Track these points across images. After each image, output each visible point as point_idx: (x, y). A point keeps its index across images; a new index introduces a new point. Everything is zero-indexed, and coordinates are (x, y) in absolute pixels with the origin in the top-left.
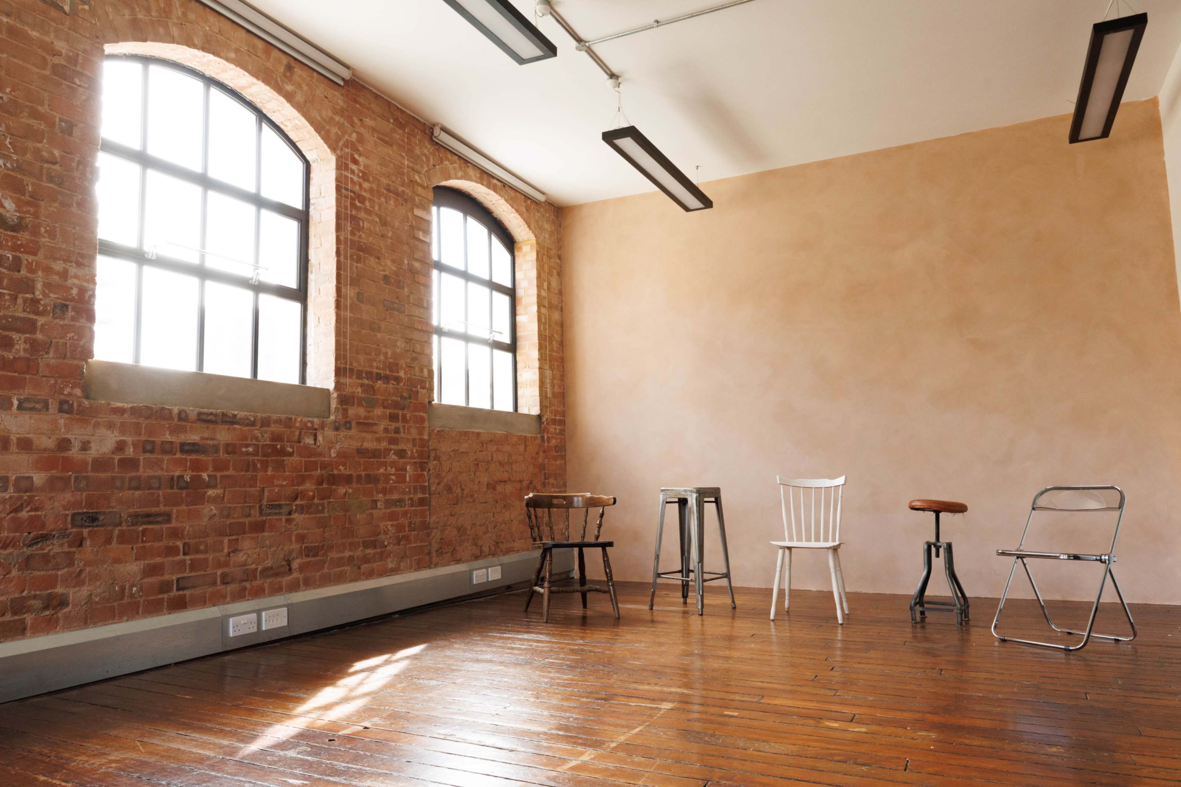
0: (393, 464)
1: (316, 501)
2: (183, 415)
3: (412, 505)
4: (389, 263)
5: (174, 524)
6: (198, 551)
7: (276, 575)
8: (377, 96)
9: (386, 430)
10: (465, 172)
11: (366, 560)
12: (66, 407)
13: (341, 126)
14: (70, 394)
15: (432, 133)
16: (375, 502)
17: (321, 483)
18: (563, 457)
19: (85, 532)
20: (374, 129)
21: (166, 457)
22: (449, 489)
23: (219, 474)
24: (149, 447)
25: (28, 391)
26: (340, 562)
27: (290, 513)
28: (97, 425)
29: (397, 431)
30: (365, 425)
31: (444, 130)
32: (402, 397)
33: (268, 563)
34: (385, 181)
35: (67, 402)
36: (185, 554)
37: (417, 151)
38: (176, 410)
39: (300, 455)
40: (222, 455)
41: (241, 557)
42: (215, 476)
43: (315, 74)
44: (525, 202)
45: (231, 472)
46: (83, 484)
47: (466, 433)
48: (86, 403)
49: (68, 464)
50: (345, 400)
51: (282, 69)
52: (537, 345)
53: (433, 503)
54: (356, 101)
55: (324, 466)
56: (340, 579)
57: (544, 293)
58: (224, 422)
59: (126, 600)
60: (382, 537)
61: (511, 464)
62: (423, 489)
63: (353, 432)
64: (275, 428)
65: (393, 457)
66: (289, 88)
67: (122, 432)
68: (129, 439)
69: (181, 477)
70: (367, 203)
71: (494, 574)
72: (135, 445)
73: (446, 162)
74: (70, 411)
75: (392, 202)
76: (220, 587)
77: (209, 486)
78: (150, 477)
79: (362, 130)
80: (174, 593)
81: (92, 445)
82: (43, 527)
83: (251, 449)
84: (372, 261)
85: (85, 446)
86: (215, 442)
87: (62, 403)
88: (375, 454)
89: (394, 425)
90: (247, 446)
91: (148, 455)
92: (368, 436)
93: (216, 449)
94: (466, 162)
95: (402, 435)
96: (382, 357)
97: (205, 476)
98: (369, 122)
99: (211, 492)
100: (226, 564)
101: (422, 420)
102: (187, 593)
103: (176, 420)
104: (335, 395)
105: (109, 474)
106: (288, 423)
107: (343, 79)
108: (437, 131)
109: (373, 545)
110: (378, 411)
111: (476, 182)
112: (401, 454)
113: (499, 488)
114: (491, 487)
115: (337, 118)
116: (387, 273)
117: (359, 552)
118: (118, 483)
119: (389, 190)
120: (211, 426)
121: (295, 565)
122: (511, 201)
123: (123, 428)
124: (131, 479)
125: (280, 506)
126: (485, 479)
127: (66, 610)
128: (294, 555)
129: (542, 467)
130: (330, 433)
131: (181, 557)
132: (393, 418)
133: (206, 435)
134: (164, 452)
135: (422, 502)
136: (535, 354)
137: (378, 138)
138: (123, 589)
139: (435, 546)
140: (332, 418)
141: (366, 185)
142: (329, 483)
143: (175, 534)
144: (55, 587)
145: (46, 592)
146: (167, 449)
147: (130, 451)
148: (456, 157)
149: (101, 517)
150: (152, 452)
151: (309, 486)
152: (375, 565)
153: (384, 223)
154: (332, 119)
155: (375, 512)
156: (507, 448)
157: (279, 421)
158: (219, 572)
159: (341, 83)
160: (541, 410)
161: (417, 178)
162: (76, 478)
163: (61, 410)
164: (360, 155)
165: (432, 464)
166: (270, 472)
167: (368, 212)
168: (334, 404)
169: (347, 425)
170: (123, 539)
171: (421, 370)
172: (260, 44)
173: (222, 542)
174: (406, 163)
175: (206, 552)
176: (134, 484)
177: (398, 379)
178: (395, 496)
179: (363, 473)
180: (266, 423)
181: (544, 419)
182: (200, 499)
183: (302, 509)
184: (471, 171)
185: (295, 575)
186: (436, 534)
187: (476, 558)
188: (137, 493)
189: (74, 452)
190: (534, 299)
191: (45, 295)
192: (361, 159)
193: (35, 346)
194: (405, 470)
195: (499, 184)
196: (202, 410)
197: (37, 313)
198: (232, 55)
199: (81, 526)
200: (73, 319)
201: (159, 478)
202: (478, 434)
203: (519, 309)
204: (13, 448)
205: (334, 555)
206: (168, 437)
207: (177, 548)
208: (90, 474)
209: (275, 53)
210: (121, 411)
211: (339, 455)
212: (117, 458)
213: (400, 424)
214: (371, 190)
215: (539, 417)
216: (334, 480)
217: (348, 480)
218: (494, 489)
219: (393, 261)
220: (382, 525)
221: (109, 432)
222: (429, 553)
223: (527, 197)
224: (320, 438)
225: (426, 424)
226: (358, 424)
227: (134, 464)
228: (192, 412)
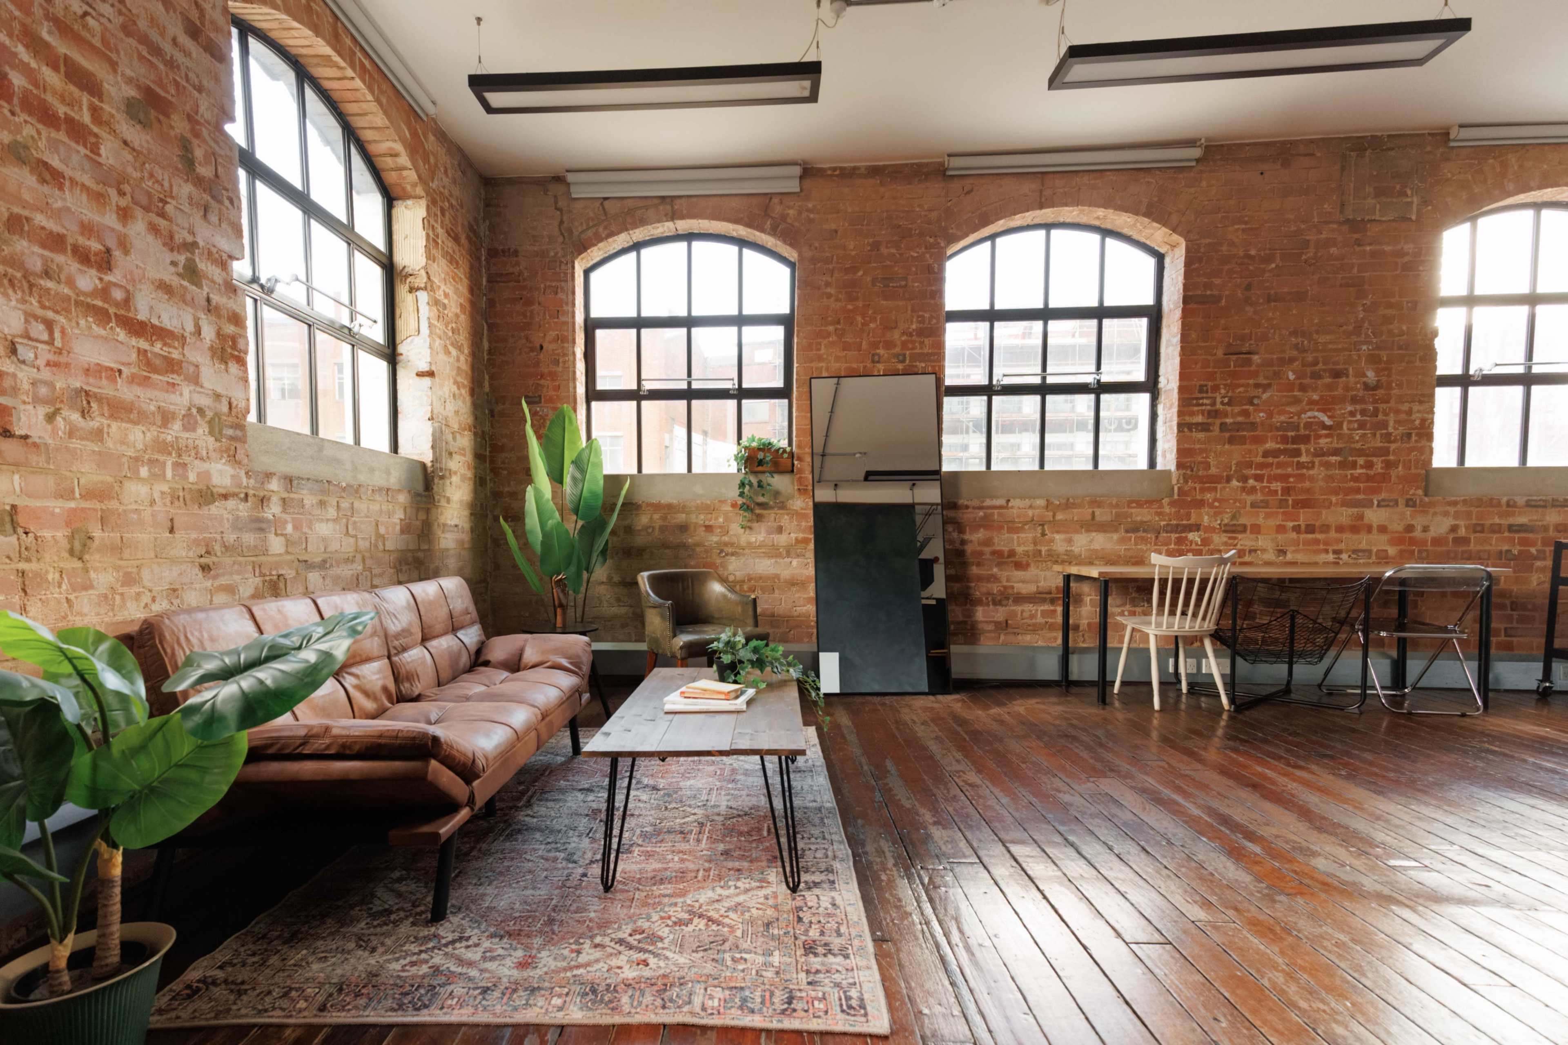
2: (1511, 503)
5: (1502, 587)
6: (1525, 609)
12: (1411, 503)
14: (1414, 494)
21: (1495, 536)
23: (1548, 549)
24: (1479, 528)
25: (1383, 495)
28: (1435, 514)
35: (1411, 499)
36: (1512, 610)
38: (1504, 500)
42: (1544, 552)
46: (1424, 554)
48: (1426, 499)
49: (1413, 541)
58: (1553, 506)
67: (1456, 517)
68: (1462, 523)
69: (1508, 551)
72: (1467, 528)
74: (1414, 506)
77: (1536, 558)
78: (1480, 551)
80: (1502, 638)
81: (1432, 528)
85: (1425, 529)
86: (1545, 523)
87: (1408, 501)
91: (1478, 535)
93: (1545, 528)
97: (1533, 550)
99: (1538, 564)
102: (1515, 640)
103: (1504, 508)
105: (1444, 548)
118: (1452, 555)
120: (1540, 510)
123: (1456, 516)
124: (1463, 552)
131: (1509, 612)
133: (1535, 518)
134: (1493, 531)
143: (1503, 595)
146: (1496, 529)
147: (1462, 532)
150: (1482, 532)
162: (1419, 551)
163: (1407, 505)
175: (1533, 610)
176: (1466, 555)
182: (1528, 569)
189: (1418, 534)
191: (1395, 429)
193: (1388, 465)
196: (1531, 498)
197: (1390, 442)
200: (1415, 442)
201: (1489, 552)
204: (1375, 531)
206: (1497, 520)
207: (1505, 605)
208: (1430, 546)
210: (1455, 503)
212: (1451, 536)
221: (1445, 519)
227: (1465, 541)
228: (1521, 500)
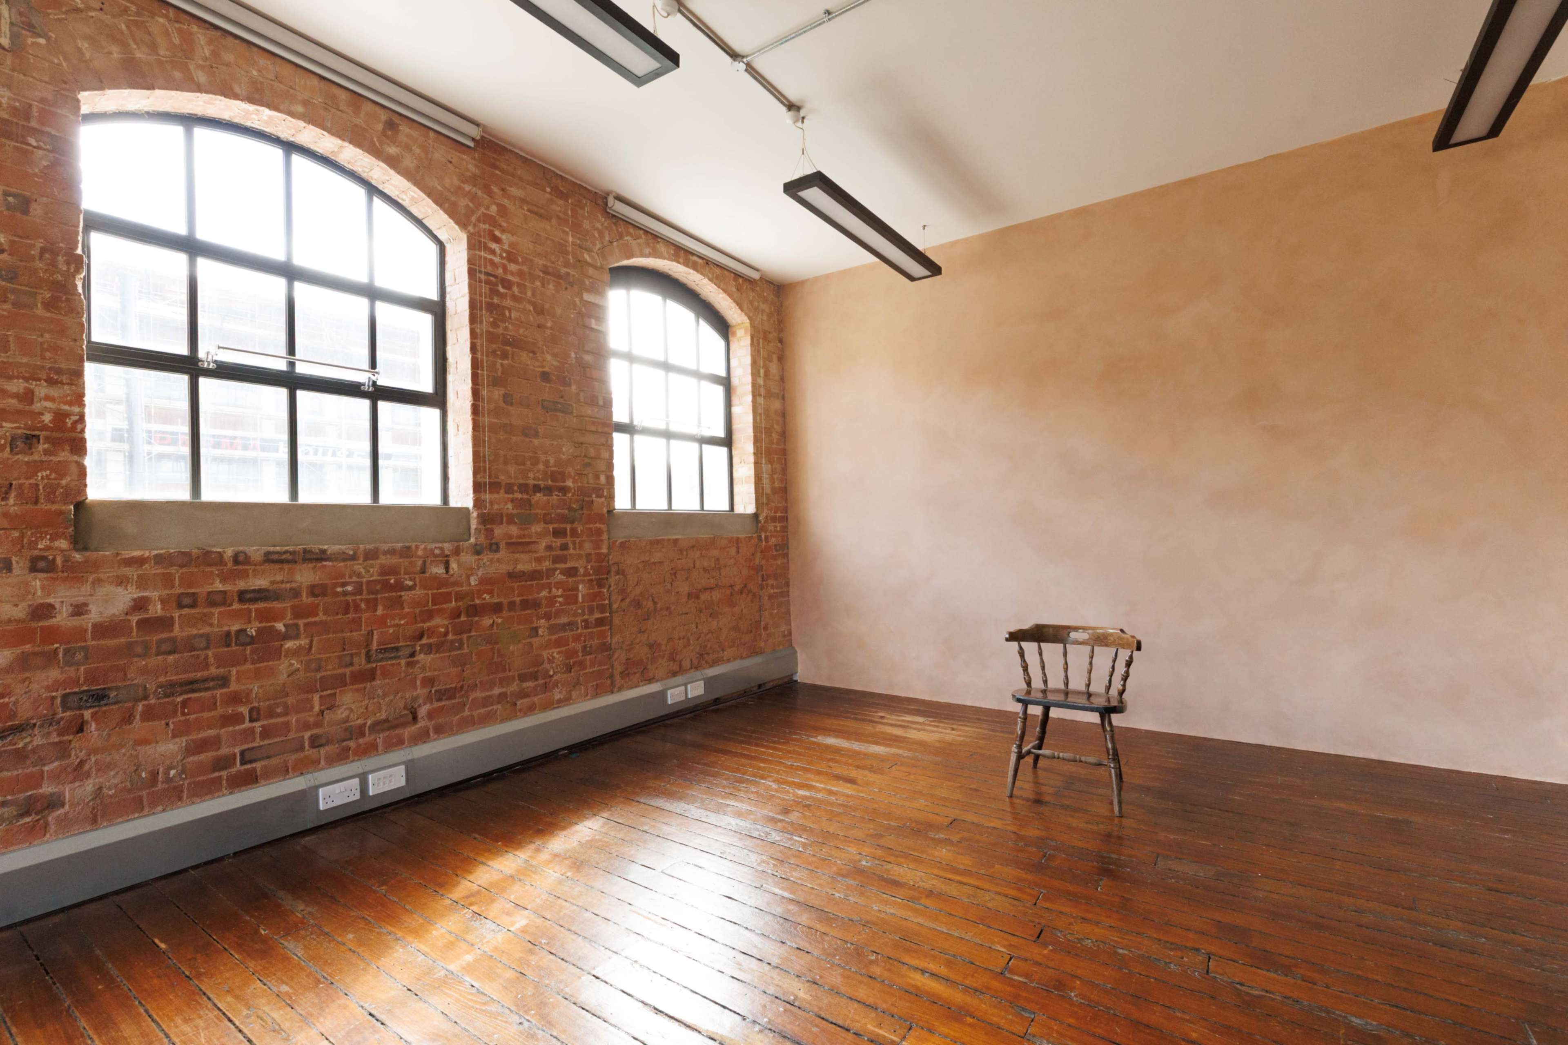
0: (558, 585)
1: (450, 637)
2: (241, 558)
3: (586, 627)
4: (549, 357)
5: (234, 686)
6: (271, 714)
7: (395, 727)
8: (525, 160)
9: (549, 548)
10: (654, 249)
11: (523, 694)
12: (42, 564)
13: (473, 197)
14: (48, 548)
15: (606, 204)
16: (536, 629)
17: (459, 616)
18: (786, 556)
19: (87, 714)
20: (523, 201)
21: (216, 611)
22: (638, 604)
23: (301, 622)
24: (187, 601)
26: (486, 701)
27: (412, 655)
28: (98, 582)
29: (564, 547)
30: (518, 545)
31: (620, 199)
32: (570, 509)
33: (383, 715)
34: (541, 262)
35: (44, 558)
36: (252, 720)
37: (586, 225)
38: (229, 552)
39: (425, 588)
40: (306, 599)
41: (341, 714)
42: (297, 626)
43: (431, 134)
44: (735, 280)
45: (321, 617)
46: (79, 656)
47: (658, 542)
48: (78, 556)
49: (51, 635)
50: (487, 520)
51: (380, 127)
52: (752, 438)
53: (616, 621)
54: (495, 166)
55: (460, 597)
56: (486, 720)
57: (761, 381)
58: (304, 560)
59: (160, 786)
60: (546, 665)
61: (720, 569)
62: (602, 608)
63: (502, 553)
64: (383, 560)
65: (559, 577)
66: (392, 150)
67: (142, 587)
68: (154, 594)
69: (242, 631)
70: (515, 289)
71: (696, 690)
72: (163, 601)
73: (628, 238)
74: (51, 567)
75: (551, 286)
76: (309, 752)
77: (286, 637)
78: (192, 637)
79: (506, 202)
80: (238, 767)
81: (92, 608)
82: (13, 715)
83: (349, 588)
84: (525, 357)
85: (79, 610)
86: (294, 585)
87: (34, 561)
88: (534, 575)
89: (559, 542)
90: (344, 585)
91: (186, 611)
92: (523, 557)
93: (296, 593)
94: (656, 237)
95: (572, 551)
96: (541, 467)
97: (280, 626)
98: (514, 191)
99: (289, 644)
100: (318, 724)
101: (599, 532)
102: (258, 765)
103: (230, 565)
104: (475, 515)
105: (123, 640)
106: (407, 552)
107: (473, 139)
108: (611, 201)
109: (534, 677)
110: (537, 528)
111: (672, 260)
112: (571, 572)
113: (704, 597)
114: (693, 596)
115: (467, 187)
116: (547, 369)
117: (514, 687)
118: (139, 649)
119: (546, 273)
120: (286, 567)
121: (423, 711)
122: (717, 281)
123: (142, 583)
124: (160, 642)
125: (397, 649)
126: (684, 588)
127: (61, 811)
128: (421, 701)
129: (758, 569)
130: (468, 558)
131: (247, 724)
132: (557, 533)
133: (279, 578)
134: (213, 604)
135: (600, 622)
136: (750, 448)
137: (528, 210)
138: (154, 775)
139: (619, 668)
140: (472, 540)
141: (513, 267)
142: (468, 615)
143: (236, 699)
144: (39, 785)
145: (22, 796)
146: (217, 600)
147: (157, 610)
148: (641, 232)
149: (113, 694)
150: (193, 606)
151: (439, 622)
152: (536, 699)
153: (540, 310)
154: (460, 188)
155: (534, 640)
156: (715, 553)
157: (392, 552)
158: (307, 735)
159: (471, 144)
160: (757, 508)
161: (586, 256)
162: (67, 652)
163: (33, 569)
164: (503, 231)
165: (613, 579)
166: (380, 612)
167: (514, 298)
168: (474, 524)
169: (494, 547)
170: (149, 715)
171: (597, 477)
172: (343, 96)
173: (310, 701)
174: (571, 239)
175: (286, 714)
176: (165, 647)
177: (564, 490)
178: (564, 620)
179: (518, 599)
180: (372, 555)
181: (761, 518)
182: (277, 654)
183: (428, 649)
184: (662, 248)
185: (421, 724)
186: (620, 656)
187: (674, 674)
188: (171, 658)
189: (62, 619)
190: (749, 388)
192: (504, 237)
194: (577, 589)
195: (700, 261)
196: (272, 549)
198: (300, 109)
199: (80, 708)
200: (47, 452)
201: (207, 637)
202: (676, 541)
203: (735, 400)
205: (478, 694)
206: (219, 586)
207: (241, 715)
208: (90, 643)
209: (367, 107)
210: (140, 562)
211: (482, 581)
212: (134, 619)
213: (569, 540)
214: (520, 274)
215: (756, 516)
216: (475, 611)
217: (497, 608)
218: (698, 597)
219: (554, 355)
220: (545, 654)
221: (120, 590)
222: (611, 676)
223: (737, 275)
224: (454, 566)
225: (605, 536)
226: (509, 544)
227: (165, 623)
228: (256, 552)
